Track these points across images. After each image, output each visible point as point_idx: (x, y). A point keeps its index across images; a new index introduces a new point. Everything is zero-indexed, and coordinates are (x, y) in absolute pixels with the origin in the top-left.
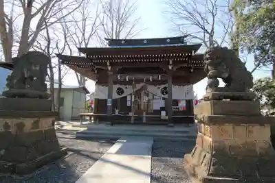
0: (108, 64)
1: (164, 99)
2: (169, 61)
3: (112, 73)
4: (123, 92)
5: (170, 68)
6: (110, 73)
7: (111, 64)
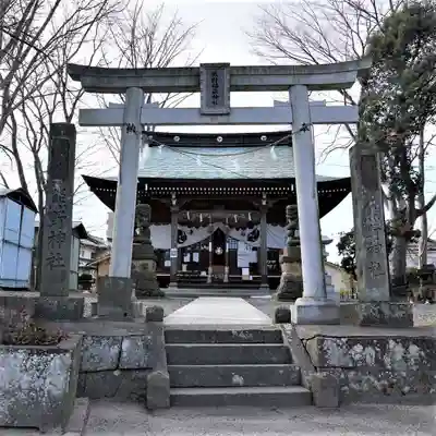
0: (174, 197)
1: (254, 249)
2: (261, 195)
5: (264, 203)
6: (173, 209)
7: (177, 197)
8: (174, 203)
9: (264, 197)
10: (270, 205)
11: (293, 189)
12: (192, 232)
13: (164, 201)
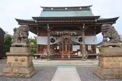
0: (48, 25)
3: (50, 30)
4: (54, 41)
5: (84, 27)
6: (48, 30)
7: (50, 25)
8: (48, 28)
9: (84, 25)
10: (86, 28)
11: (96, 21)
12: (57, 39)
13: (44, 27)
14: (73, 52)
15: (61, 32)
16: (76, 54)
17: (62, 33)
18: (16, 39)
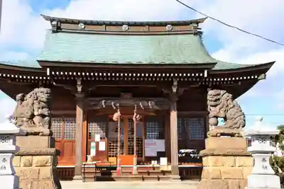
8: (79, 89)
9: (175, 83)
11: (206, 75)
14: (146, 157)
15: (113, 100)
16: (154, 163)
17: (118, 105)
18: (25, 119)
